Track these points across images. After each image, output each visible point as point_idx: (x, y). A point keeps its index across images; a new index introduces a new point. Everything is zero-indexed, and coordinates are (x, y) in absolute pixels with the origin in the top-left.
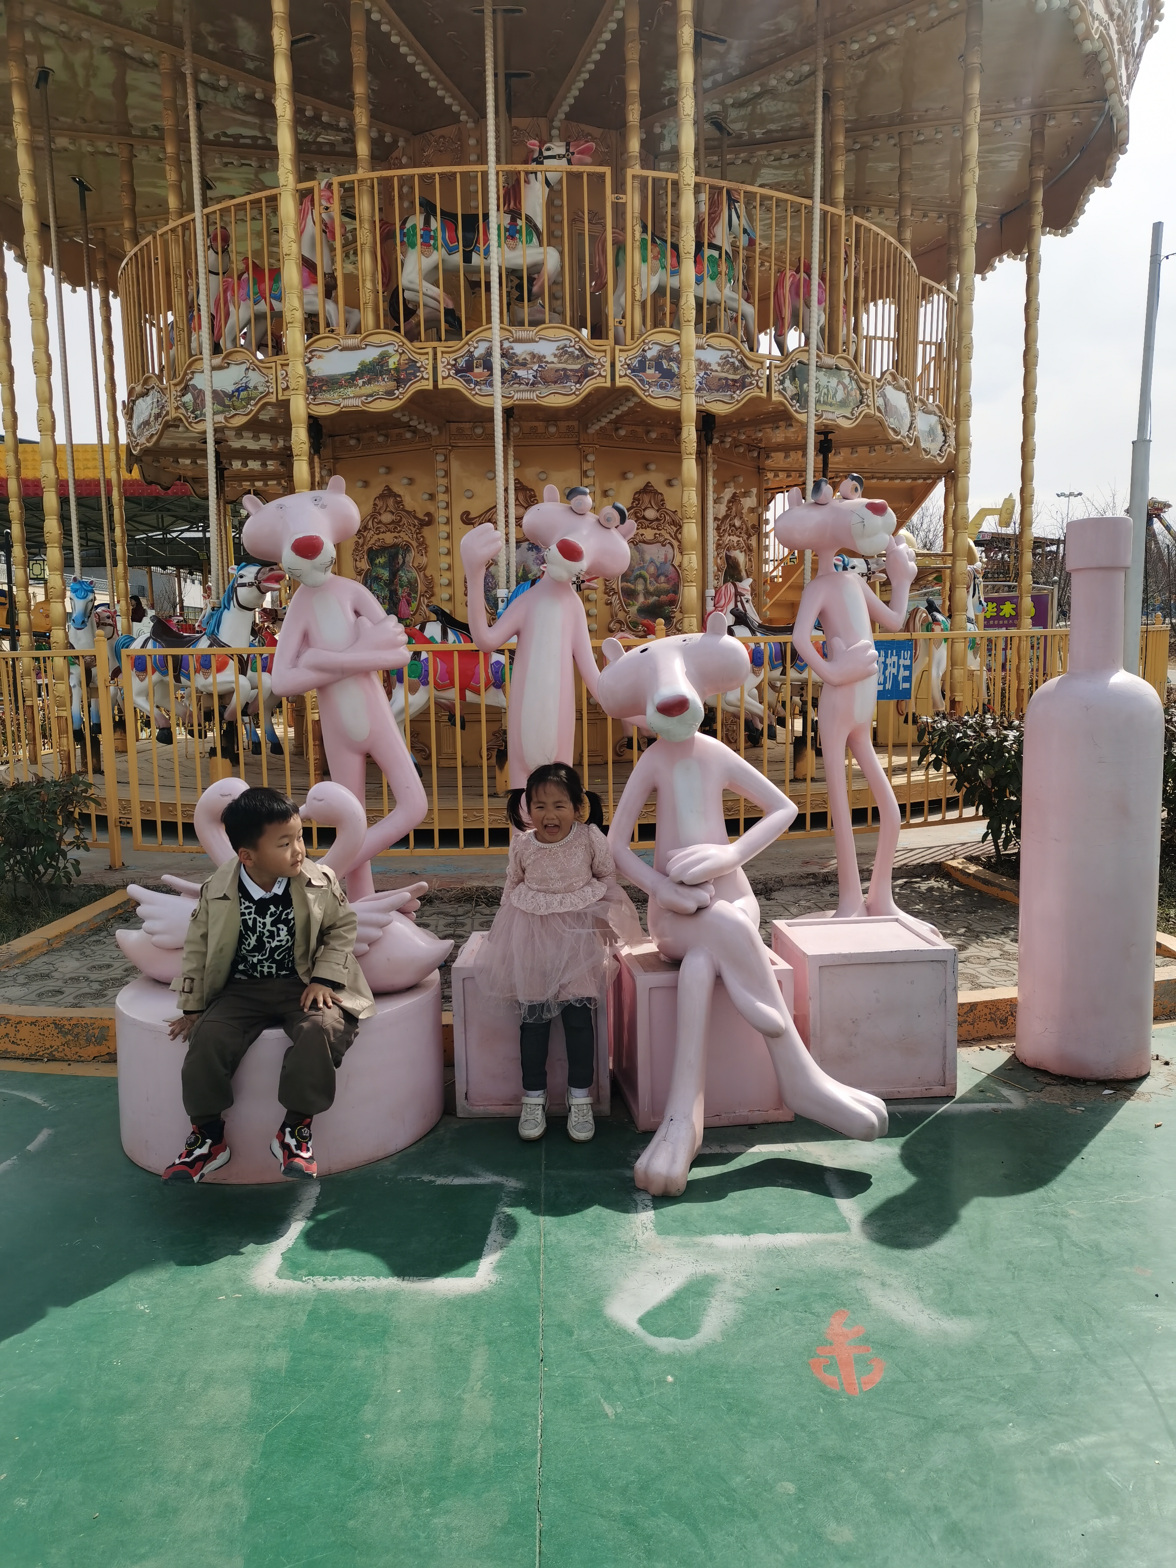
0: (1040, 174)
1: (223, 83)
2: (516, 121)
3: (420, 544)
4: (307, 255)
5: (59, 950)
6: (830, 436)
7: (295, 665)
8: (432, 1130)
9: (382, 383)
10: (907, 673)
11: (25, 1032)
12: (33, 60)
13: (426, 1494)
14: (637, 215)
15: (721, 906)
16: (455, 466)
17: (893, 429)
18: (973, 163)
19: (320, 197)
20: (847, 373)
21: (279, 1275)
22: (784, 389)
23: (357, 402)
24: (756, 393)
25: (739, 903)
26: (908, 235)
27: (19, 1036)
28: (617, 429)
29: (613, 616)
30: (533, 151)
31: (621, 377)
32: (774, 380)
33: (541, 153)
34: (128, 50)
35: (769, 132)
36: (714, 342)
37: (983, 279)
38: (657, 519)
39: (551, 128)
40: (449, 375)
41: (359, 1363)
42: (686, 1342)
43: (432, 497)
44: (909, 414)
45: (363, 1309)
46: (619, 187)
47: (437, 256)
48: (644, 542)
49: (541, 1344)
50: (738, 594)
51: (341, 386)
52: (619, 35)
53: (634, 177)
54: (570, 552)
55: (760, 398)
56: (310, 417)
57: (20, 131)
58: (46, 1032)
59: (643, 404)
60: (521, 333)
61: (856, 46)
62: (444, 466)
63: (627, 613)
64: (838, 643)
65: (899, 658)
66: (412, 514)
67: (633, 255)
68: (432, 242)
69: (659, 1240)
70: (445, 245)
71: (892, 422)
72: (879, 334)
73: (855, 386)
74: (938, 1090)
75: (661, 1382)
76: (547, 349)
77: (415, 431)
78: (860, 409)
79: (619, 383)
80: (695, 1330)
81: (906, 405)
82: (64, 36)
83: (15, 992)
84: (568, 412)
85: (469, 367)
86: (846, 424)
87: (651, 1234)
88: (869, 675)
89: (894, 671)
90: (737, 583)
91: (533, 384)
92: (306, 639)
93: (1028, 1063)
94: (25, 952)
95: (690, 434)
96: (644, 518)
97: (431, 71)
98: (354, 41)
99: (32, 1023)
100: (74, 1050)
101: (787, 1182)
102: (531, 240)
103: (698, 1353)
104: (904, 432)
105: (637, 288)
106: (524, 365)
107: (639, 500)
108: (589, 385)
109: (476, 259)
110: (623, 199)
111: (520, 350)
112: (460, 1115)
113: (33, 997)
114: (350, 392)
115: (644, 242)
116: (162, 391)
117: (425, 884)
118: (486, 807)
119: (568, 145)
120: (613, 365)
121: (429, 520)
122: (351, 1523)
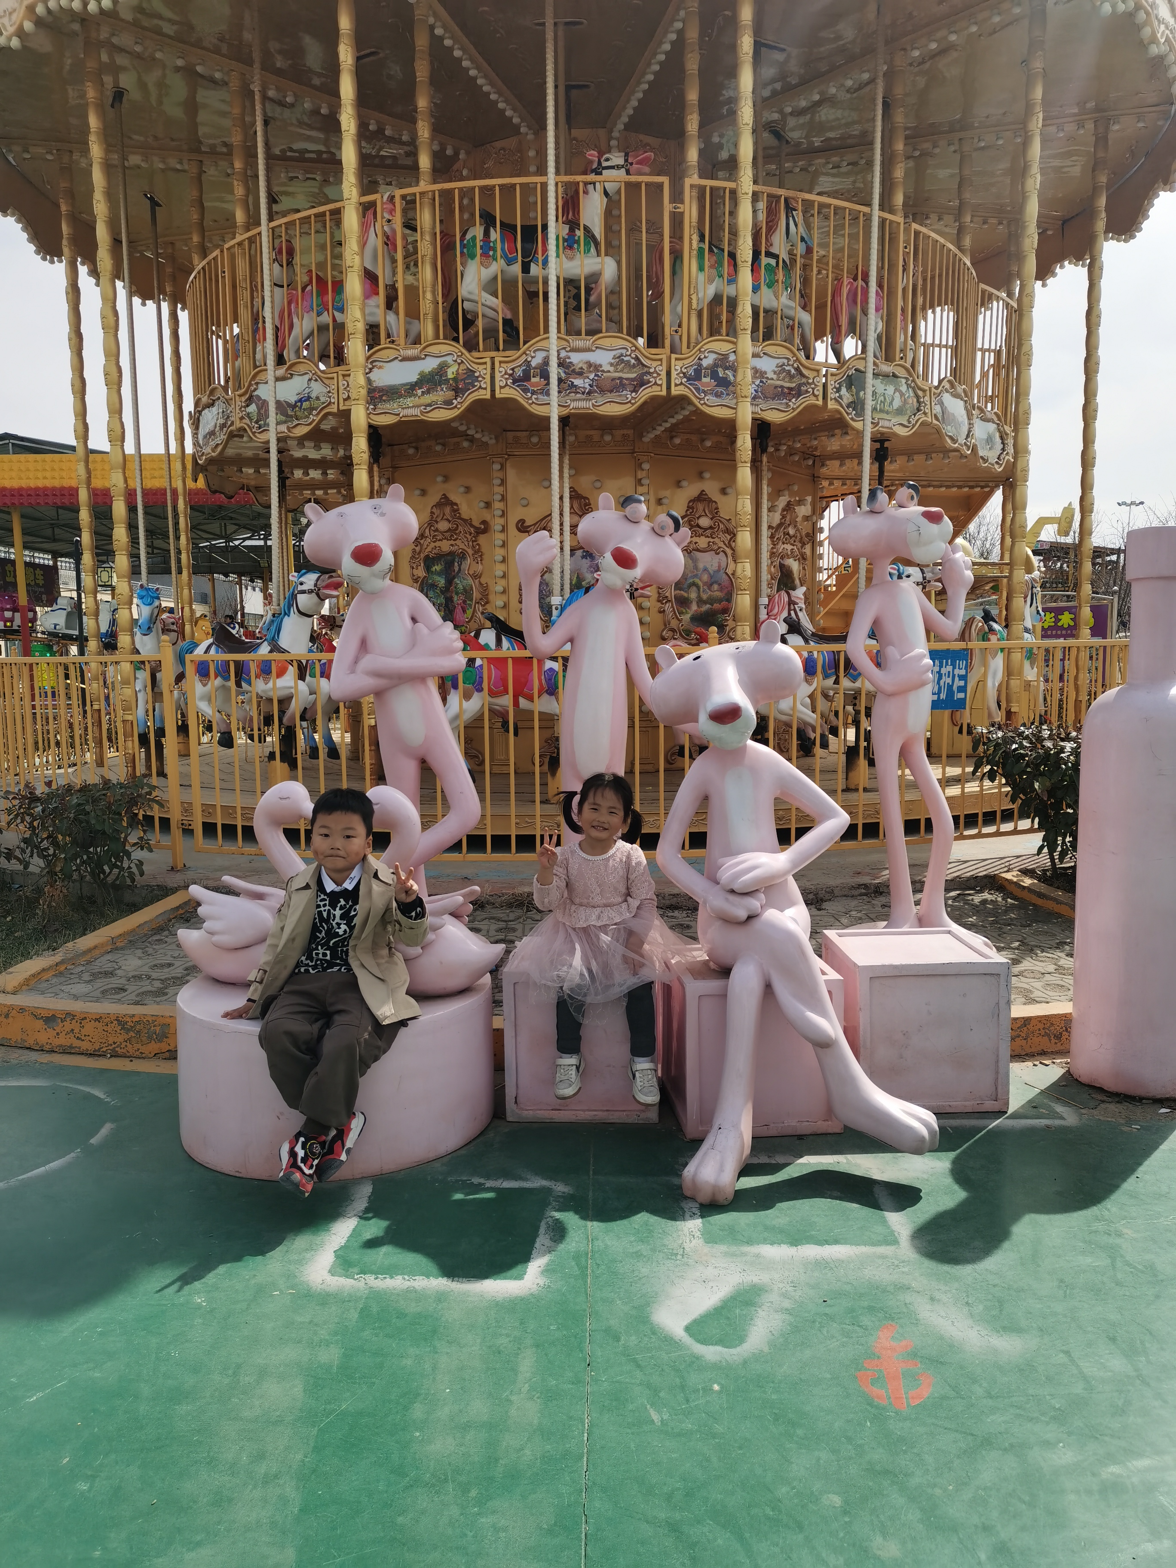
0: (1103, 179)
1: (289, 99)
2: (575, 132)
3: (476, 552)
4: (369, 267)
5: (122, 949)
6: (886, 444)
7: (353, 671)
8: (482, 1134)
9: (441, 393)
10: (962, 683)
11: (89, 1028)
12: (108, 80)
13: (473, 1493)
14: (694, 224)
15: (771, 914)
16: (512, 475)
17: (951, 438)
18: (1035, 169)
19: (383, 210)
20: (904, 381)
21: (332, 1272)
22: (840, 397)
23: (416, 412)
24: (812, 401)
25: (790, 912)
26: (967, 242)
27: (84, 1032)
28: (672, 438)
29: (666, 624)
30: (592, 162)
31: (676, 385)
32: (830, 388)
33: (600, 163)
34: (199, 69)
35: (828, 139)
36: (770, 350)
37: (1044, 285)
38: (711, 528)
39: (610, 138)
40: (507, 385)
41: (409, 1362)
42: (733, 1351)
43: (488, 505)
44: (966, 421)
45: (413, 1308)
46: (677, 197)
47: (496, 267)
48: (698, 550)
49: (588, 1348)
50: (791, 602)
51: (401, 396)
52: (679, 45)
53: (692, 186)
54: (625, 560)
55: (816, 406)
56: (371, 426)
57: (96, 150)
58: (109, 1029)
59: (698, 412)
60: (579, 343)
61: (916, 53)
62: (500, 475)
63: (680, 621)
64: (892, 652)
65: (954, 668)
66: (468, 522)
67: (690, 264)
68: (491, 253)
69: (707, 1249)
70: (505, 257)
71: (949, 430)
72: (937, 342)
73: (912, 394)
74: (990, 1105)
75: (708, 1390)
76: (603, 358)
77: (472, 440)
78: (917, 417)
79: (675, 391)
80: (742, 1340)
81: (964, 412)
82: (138, 56)
83: (81, 988)
84: (624, 421)
85: (526, 377)
86: (902, 432)
87: (698, 1243)
88: (923, 684)
89: (949, 680)
90: (791, 592)
91: (589, 393)
92: (364, 646)
93: (1083, 1079)
94: (90, 950)
95: (745, 442)
96: (698, 526)
97: (492, 84)
98: (417, 55)
99: (96, 1020)
100: (137, 1046)
101: (836, 1194)
102: (589, 250)
103: (745, 1362)
104: (962, 440)
105: (694, 297)
106: (580, 374)
107: (693, 508)
108: (645, 394)
109: (534, 269)
110: (681, 208)
111: (577, 359)
112: (510, 1119)
113: (97, 994)
114: (410, 401)
115: (701, 251)
116: (228, 402)
117: (477, 888)
118: (538, 813)
119: (627, 155)
120: (669, 374)
121: (484, 528)
122: (400, 1520)
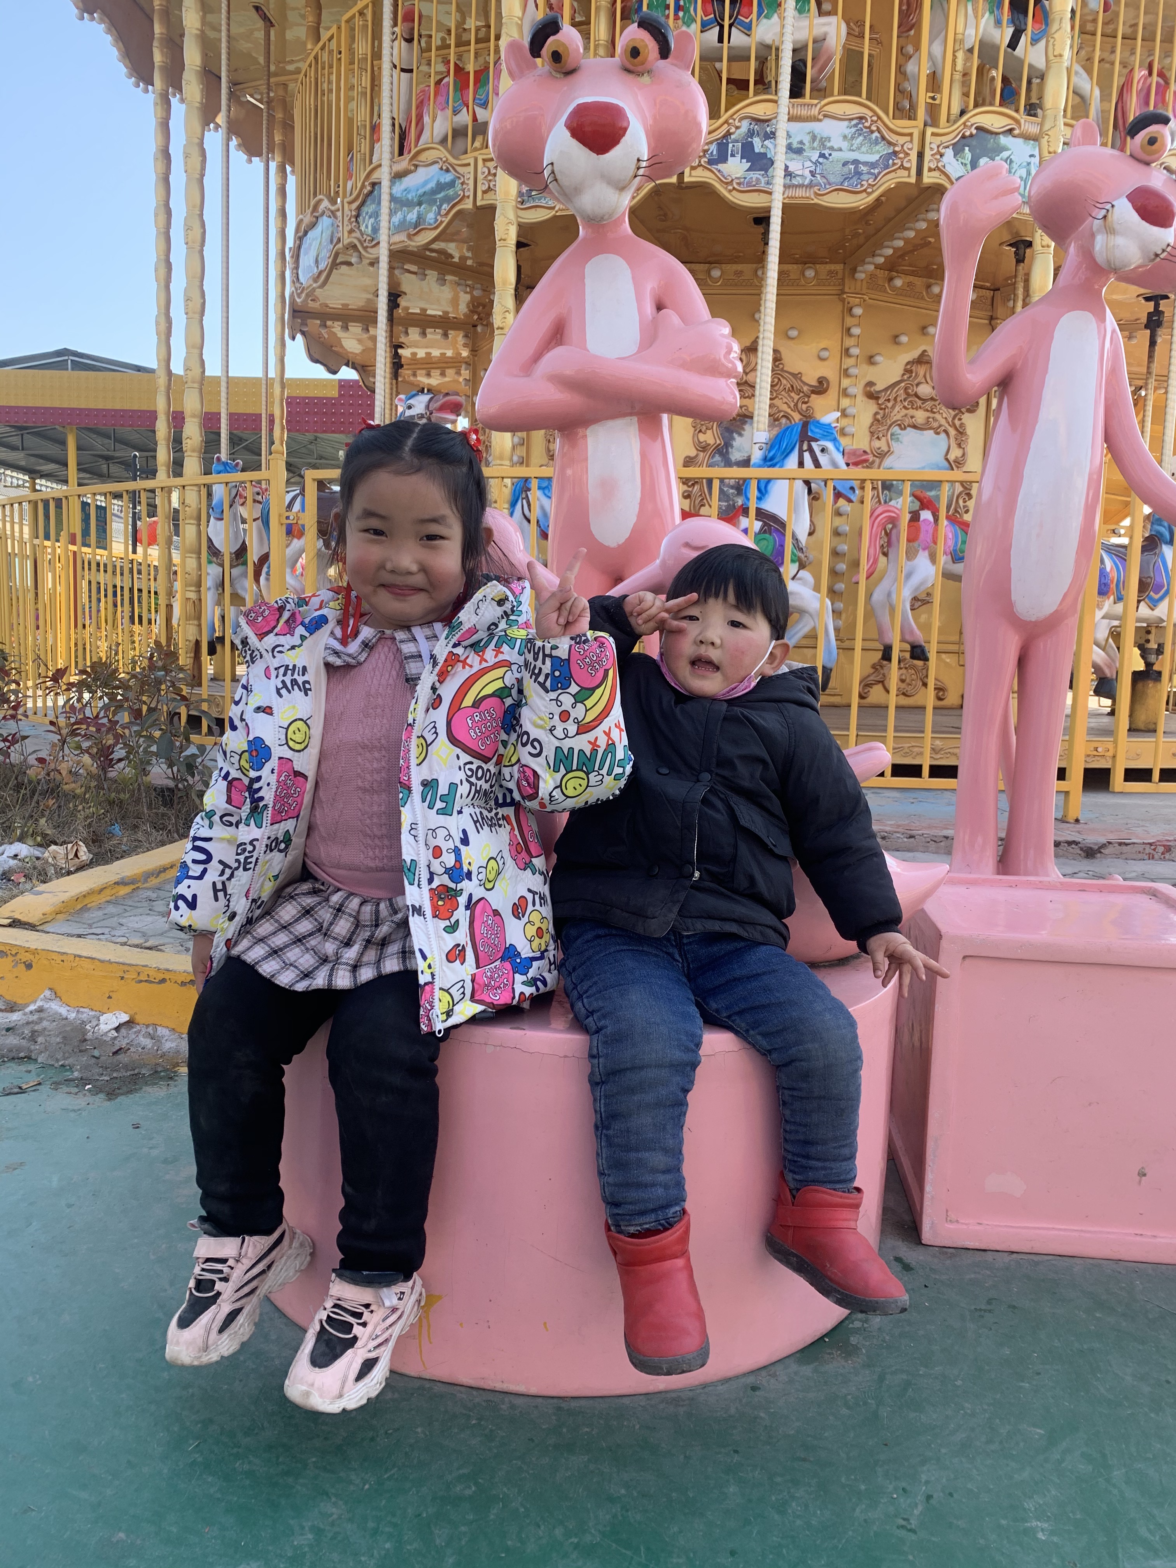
79: (926, 178)
107: (911, 372)
108: (887, 180)
120: (921, 155)
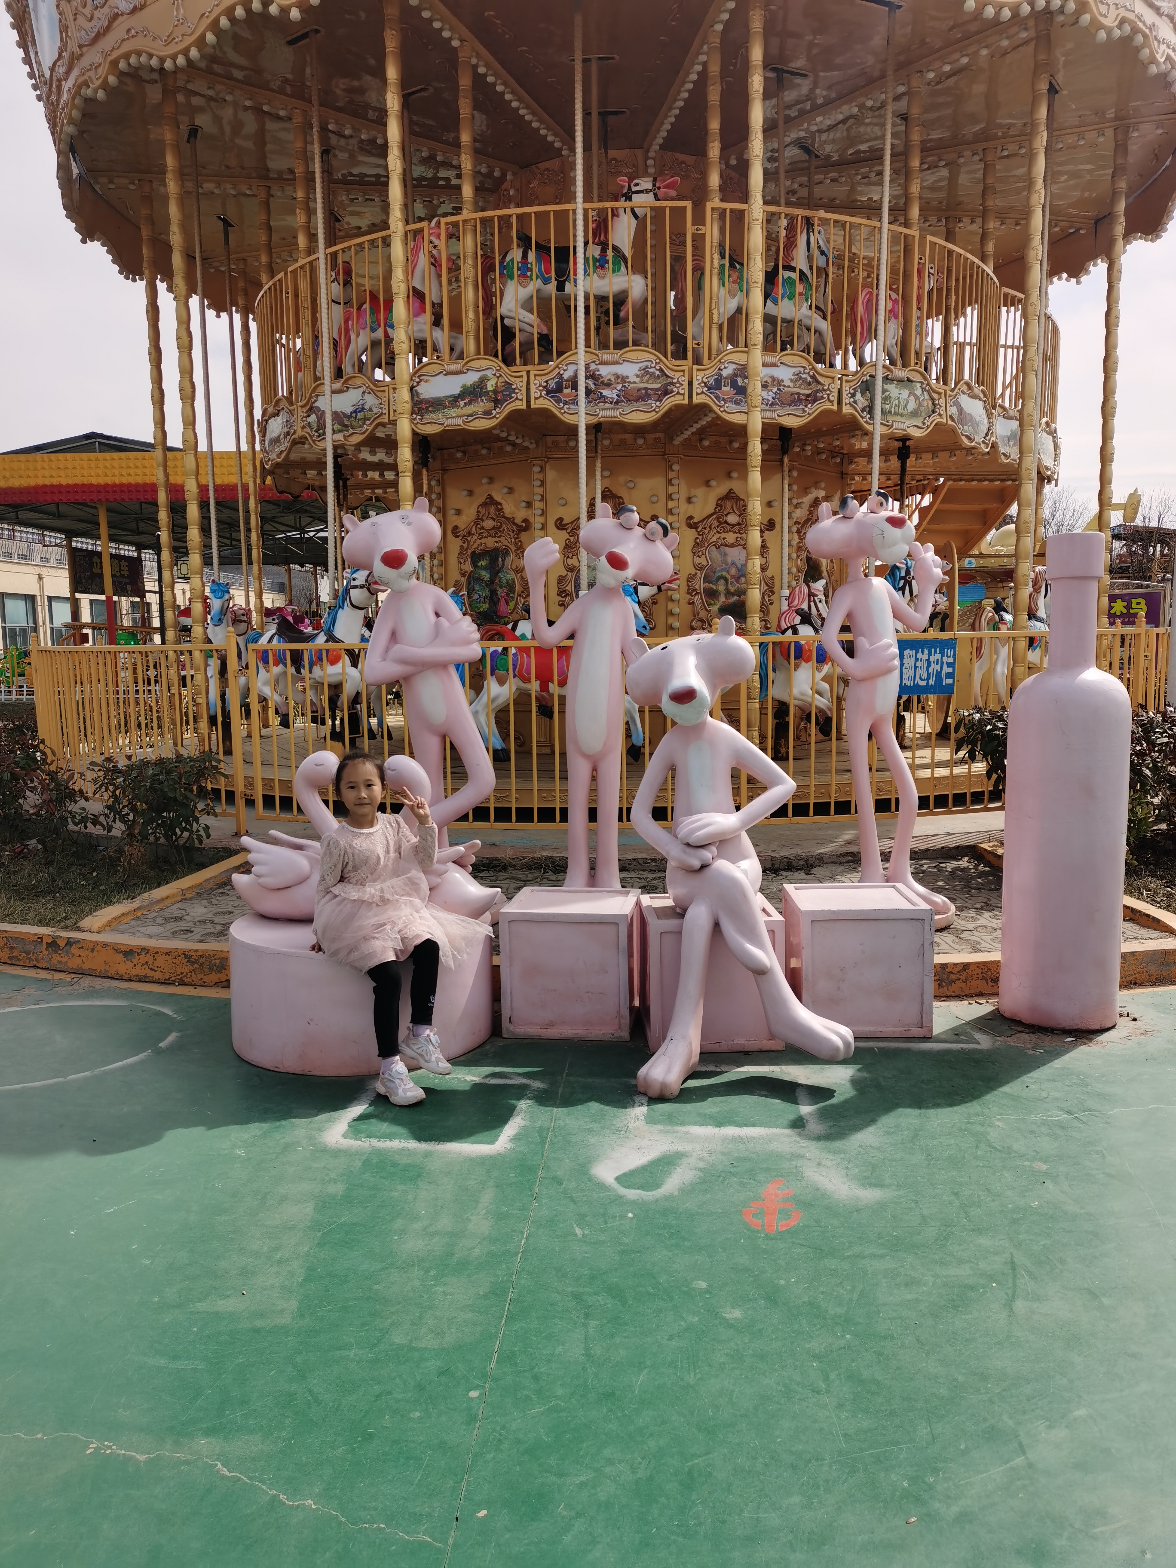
0: (1122, 185)
1: (347, 132)
2: (612, 153)
3: (518, 549)
4: (418, 286)
5: (191, 899)
6: (908, 443)
7: (384, 660)
8: (479, 1046)
9: (481, 404)
10: (950, 670)
11: (160, 960)
12: (184, 120)
13: (432, 1273)
14: (716, 244)
15: (722, 865)
16: (551, 475)
17: (967, 436)
18: (1039, 184)
19: (430, 234)
20: (918, 385)
21: (345, 1136)
22: (855, 402)
23: (459, 421)
24: (827, 406)
25: (745, 864)
26: (990, 247)
27: (157, 963)
28: (701, 440)
29: (695, 614)
30: (623, 187)
31: (698, 394)
32: (844, 393)
33: (630, 188)
34: (265, 108)
35: (859, 152)
36: (787, 359)
37: (1078, 283)
38: (739, 524)
39: (647, 158)
40: (541, 396)
41: (396, 1194)
42: (650, 1193)
43: (529, 505)
44: (986, 420)
45: (405, 1160)
46: (699, 219)
47: (534, 285)
48: (726, 545)
49: (537, 1189)
50: (811, 595)
51: (445, 408)
52: (703, 75)
53: (713, 209)
54: (617, 562)
55: (830, 411)
56: (415, 434)
57: (172, 186)
58: (177, 961)
59: (718, 417)
60: (606, 356)
61: (931, 75)
62: (541, 476)
63: (709, 611)
64: (862, 643)
65: (942, 656)
66: (511, 520)
67: (711, 282)
68: (529, 274)
69: (646, 1128)
70: (540, 276)
71: (967, 430)
72: (968, 340)
73: (926, 396)
74: (916, 1032)
75: (623, 1217)
76: (630, 370)
77: (514, 445)
78: (931, 419)
79: (696, 400)
80: (658, 1186)
81: (983, 413)
82: (211, 99)
83: (154, 930)
84: (654, 426)
85: (559, 388)
86: (916, 433)
87: (641, 1123)
88: (889, 671)
89: (938, 667)
90: (811, 584)
91: (617, 403)
92: (394, 637)
93: (1007, 1015)
94: (163, 900)
95: (756, 448)
96: (726, 522)
97: (533, 113)
98: (461, 94)
99: (167, 954)
100: (199, 977)
101: (763, 1093)
102: (619, 270)
103: (657, 1200)
104: (979, 438)
105: (715, 312)
106: (608, 385)
107: (721, 506)
108: (669, 402)
109: (568, 287)
110: (703, 230)
111: (605, 371)
112: (505, 1036)
113: (168, 934)
114: (453, 412)
115: (722, 266)
116: (291, 412)
117: (478, 842)
119: (655, 180)
120: (691, 384)
121: (526, 526)
122: (376, 1287)
